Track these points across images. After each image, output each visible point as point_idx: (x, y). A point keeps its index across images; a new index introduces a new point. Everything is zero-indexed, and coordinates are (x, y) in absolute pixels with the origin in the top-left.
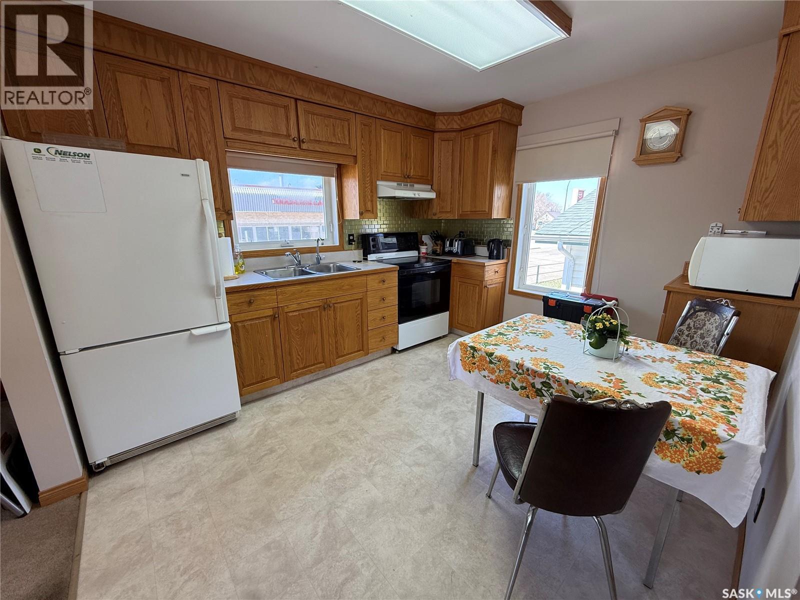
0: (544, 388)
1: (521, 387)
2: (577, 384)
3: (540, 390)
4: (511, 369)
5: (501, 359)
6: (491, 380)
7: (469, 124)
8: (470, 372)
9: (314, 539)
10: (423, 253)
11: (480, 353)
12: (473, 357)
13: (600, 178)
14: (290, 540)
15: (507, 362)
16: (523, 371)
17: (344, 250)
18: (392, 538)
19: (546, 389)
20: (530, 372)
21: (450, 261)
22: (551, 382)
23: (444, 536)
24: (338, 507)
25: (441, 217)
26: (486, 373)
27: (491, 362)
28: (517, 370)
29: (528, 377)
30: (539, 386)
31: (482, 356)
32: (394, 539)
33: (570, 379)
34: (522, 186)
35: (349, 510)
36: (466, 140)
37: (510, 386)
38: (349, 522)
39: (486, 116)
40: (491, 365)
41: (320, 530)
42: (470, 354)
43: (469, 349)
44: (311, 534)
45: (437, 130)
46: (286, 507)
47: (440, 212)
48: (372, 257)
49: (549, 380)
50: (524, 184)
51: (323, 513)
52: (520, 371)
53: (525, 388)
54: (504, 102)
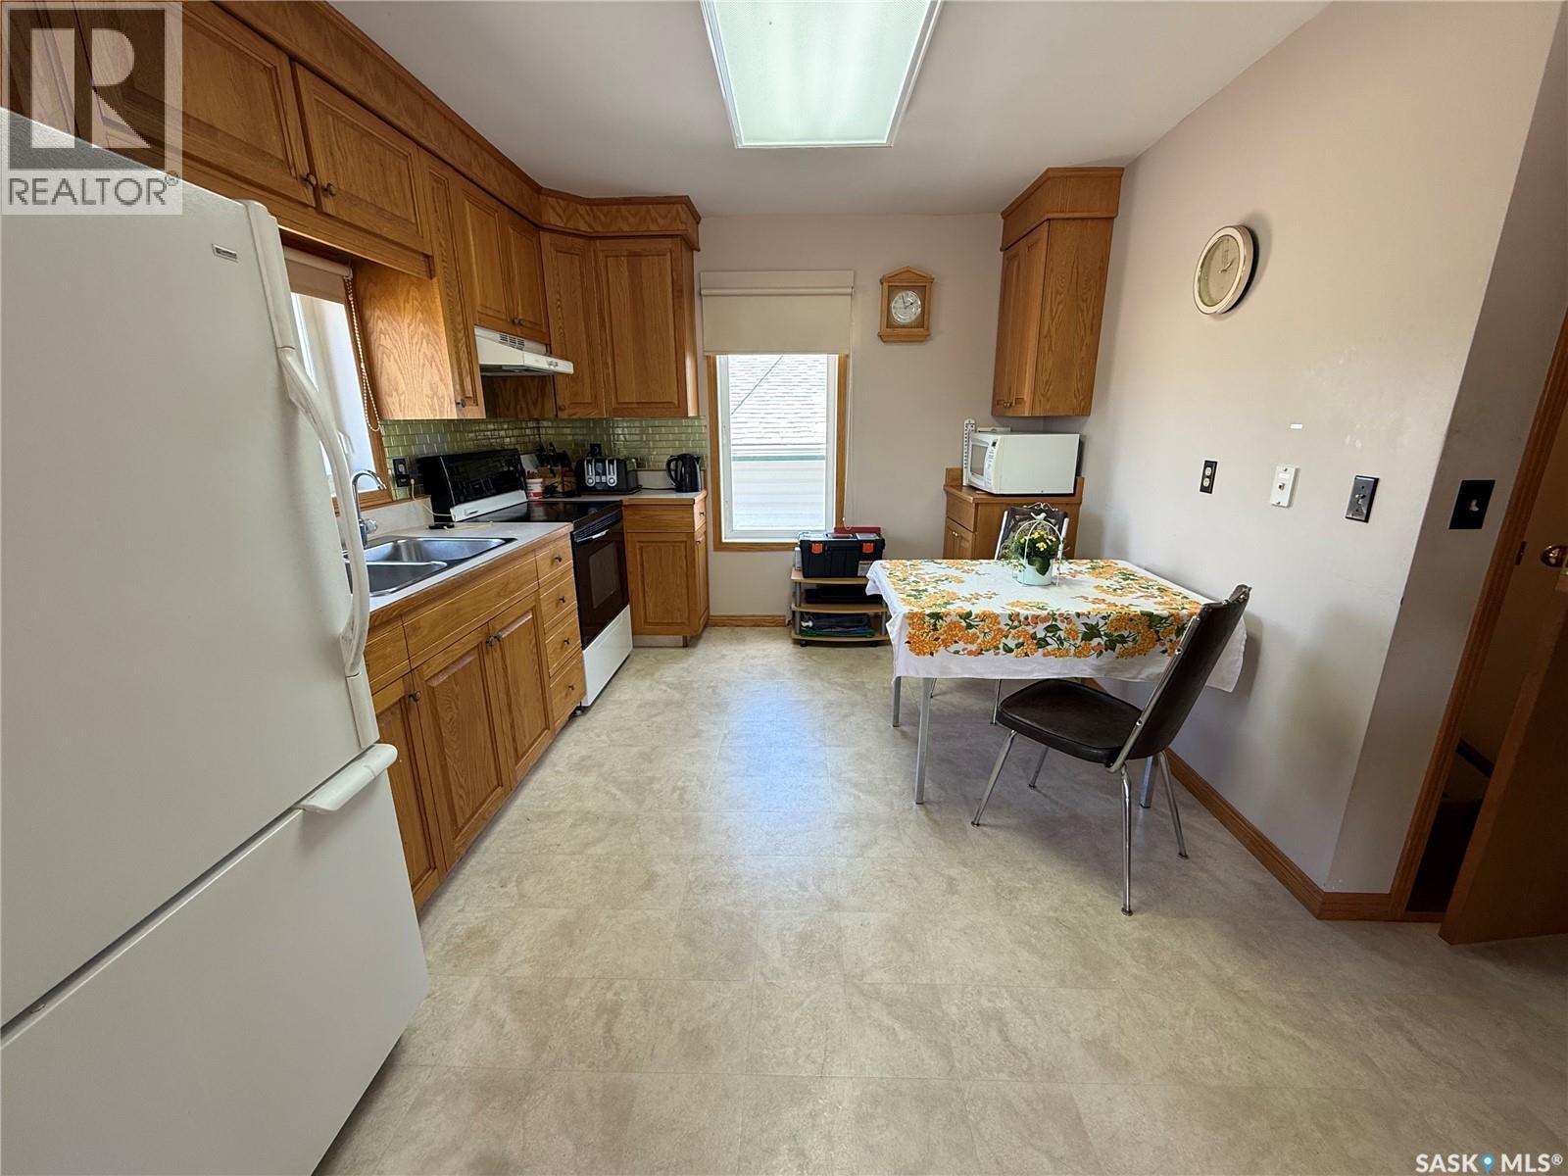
0: (1048, 634)
1: (1016, 645)
2: (1089, 613)
3: (1044, 639)
4: (1002, 626)
5: (984, 617)
6: (970, 653)
7: (613, 228)
8: (932, 654)
9: (902, 1038)
10: (536, 495)
11: (948, 619)
12: (935, 629)
13: (837, 356)
14: (876, 1074)
15: (994, 618)
16: (1020, 622)
17: (393, 502)
18: (969, 945)
19: (1051, 635)
20: (1029, 620)
21: (620, 504)
22: (1059, 624)
23: (1003, 895)
24: (863, 976)
25: (574, 414)
26: (961, 645)
27: (970, 626)
28: (1010, 623)
29: (1027, 628)
30: (1041, 634)
31: (952, 623)
32: (972, 944)
33: (1079, 611)
34: (715, 359)
35: (881, 965)
36: (609, 259)
37: (1002, 651)
38: (904, 976)
39: (654, 220)
40: (970, 631)
41: (888, 1021)
42: (929, 626)
43: (927, 618)
44: (887, 1038)
45: (545, 226)
46: (794, 1048)
47: (572, 404)
48: (458, 512)
49: (1056, 620)
50: (718, 357)
51: (857, 1000)
52: (1016, 623)
53: (1022, 644)
54: (685, 201)
